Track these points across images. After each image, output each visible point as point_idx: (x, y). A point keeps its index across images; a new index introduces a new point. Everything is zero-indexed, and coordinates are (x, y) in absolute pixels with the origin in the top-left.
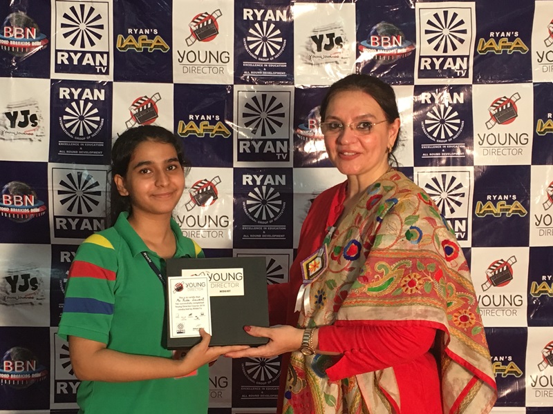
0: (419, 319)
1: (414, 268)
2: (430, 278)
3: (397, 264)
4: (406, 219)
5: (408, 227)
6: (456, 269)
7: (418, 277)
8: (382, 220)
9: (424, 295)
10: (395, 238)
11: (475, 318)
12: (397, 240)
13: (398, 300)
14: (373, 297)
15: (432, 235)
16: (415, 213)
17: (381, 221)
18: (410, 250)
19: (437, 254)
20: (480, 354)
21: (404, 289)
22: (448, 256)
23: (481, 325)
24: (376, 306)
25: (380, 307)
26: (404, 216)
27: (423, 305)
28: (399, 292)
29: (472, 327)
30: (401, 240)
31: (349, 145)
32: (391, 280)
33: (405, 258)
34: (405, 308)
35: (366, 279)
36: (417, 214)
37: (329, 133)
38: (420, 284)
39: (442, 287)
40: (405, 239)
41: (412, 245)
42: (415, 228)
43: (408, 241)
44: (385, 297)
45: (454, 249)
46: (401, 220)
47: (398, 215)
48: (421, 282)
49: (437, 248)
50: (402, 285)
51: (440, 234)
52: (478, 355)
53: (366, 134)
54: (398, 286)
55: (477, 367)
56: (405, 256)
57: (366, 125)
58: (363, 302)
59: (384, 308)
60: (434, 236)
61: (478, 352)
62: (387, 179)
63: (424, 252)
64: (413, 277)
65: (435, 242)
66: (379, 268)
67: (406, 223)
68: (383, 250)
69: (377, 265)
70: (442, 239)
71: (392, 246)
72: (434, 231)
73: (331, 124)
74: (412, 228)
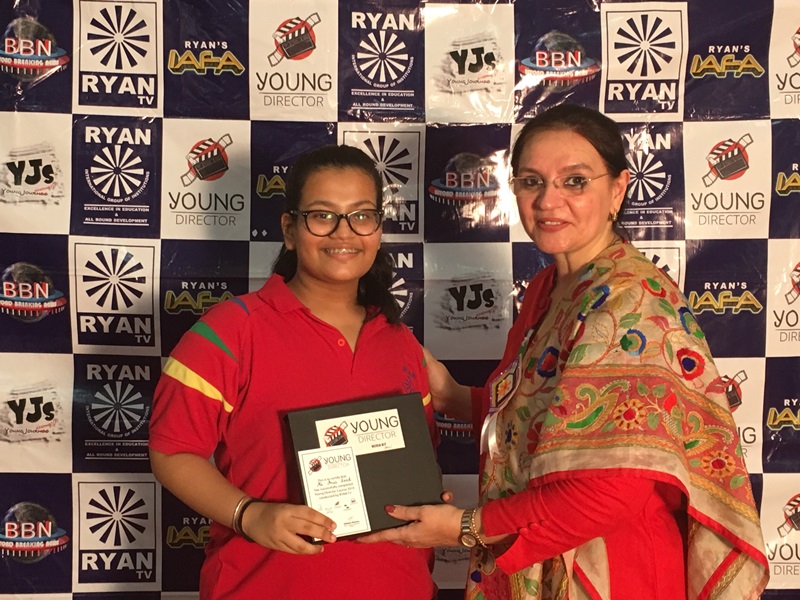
0: (639, 467)
1: (633, 392)
2: (656, 406)
3: (608, 386)
4: (623, 319)
5: (625, 331)
6: (702, 391)
7: (639, 405)
8: (585, 318)
9: (647, 432)
10: (606, 348)
11: (734, 463)
12: (608, 351)
13: (609, 439)
14: (573, 436)
15: (661, 342)
16: (635, 310)
17: (583, 319)
18: (628, 365)
19: (669, 370)
20: (745, 517)
21: (618, 422)
22: (687, 372)
23: (743, 472)
24: (579, 448)
25: (584, 451)
26: (619, 314)
27: (645, 446)
28: (610, 427)
29: (731, 477)
30: (614, 350)
31: (552, 210)
32: (599, 410)
33: (619, 378)
34: (619, 452)
35: (563, 411)
36: (638, 312)
37: (524, 192)
38: (641, 416)
39: (675, 419)
40: (620, 349)
41: (631, 358)
42: (635, 331)
43: (624, 352)
44: (591, 435)
45: (697, 361)
46: (614, 321)
47: (611, 314)
48: (643, 412)
49: (669, 361)
50: (615, 416)
51: (674, 339)
52: (741, 518)
53: (577, 195)
54: (610, 418)
55: (740, 537)
56: (620, 375)
57: (578, 182)
58: (561, 444)
59: (589, 451)
60: (664, 344)
61: (741, 514)
63: (648, 368)
64: (630, 405)
65: (666, 353)
66: (583, 393)
67: (621, 326)
68: (588, 366)
69: (578, 389)
70: (676, 348)
71: (601, 359)
72: (665, 335)
73: (526, 179)
74: (630, 332)
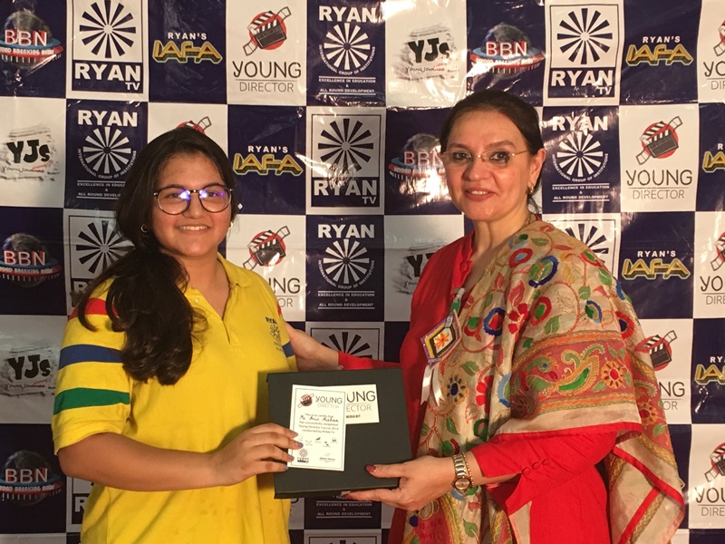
2: (625, 367)
3: (587, 350)
4: (581, 291)
5: (585, 302)
7: (618, 366)
10: (575, 317)
11: (657, 413)
12: (578, 320)
14: (569, 397)
16: (584, 283)
20: (664, 461)
21: (608, 382)
23: (665, 423)
28: (602, 387)
29: (654, 426)
30: (582, 318)
31: (479, 180)
32: (586, 371)
35: (554, 376)
36: (587, 284)
37: (453, 165)
38: (622, 376)
40: (586, 317)
42: (591, 302)
44: (585, 394)
45: (627, 324)
46: (575, 293)
47: (570, 287)
48: (623, 372)
50: (603, 376)
52: (661, 462)
53: (501, 168)
54: (599, 379)
55: (660, 477)
57: (502, 156)
58: (558, 404)
59: (588, 409)
60: (613, 311)
61: (661, 458)
62: (536, 231)
63: (609, 333)
64: (611, 366)
66: (568, 359)
69: (563, 355)
70: (616, 310)
73: (455, 154)
74: (589, 302)
